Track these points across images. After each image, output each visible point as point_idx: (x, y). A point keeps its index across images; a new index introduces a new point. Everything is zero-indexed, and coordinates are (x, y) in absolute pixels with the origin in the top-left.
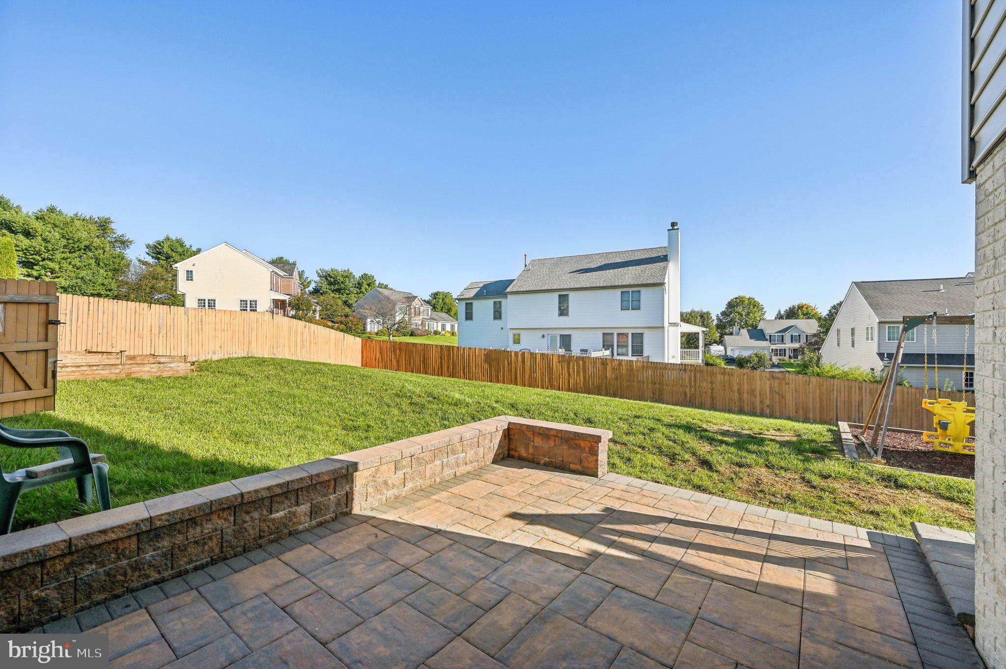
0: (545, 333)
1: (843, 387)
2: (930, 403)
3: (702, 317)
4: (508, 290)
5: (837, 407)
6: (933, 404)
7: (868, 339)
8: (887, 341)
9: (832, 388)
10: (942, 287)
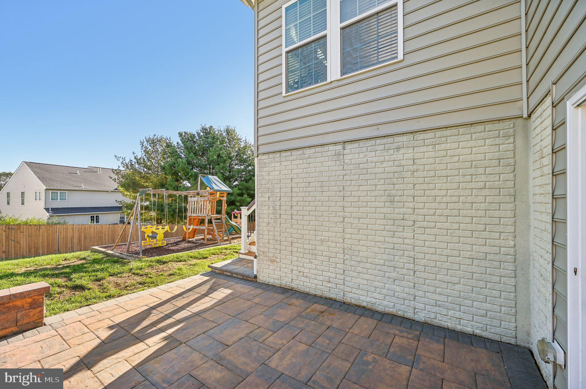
1: (62, 230)
2: (145, 228)
5: (58, 242)
6: (152, 227)
7: (36, 199)
8: (51, 200)
9: (55, 231)
10: (78, 172)
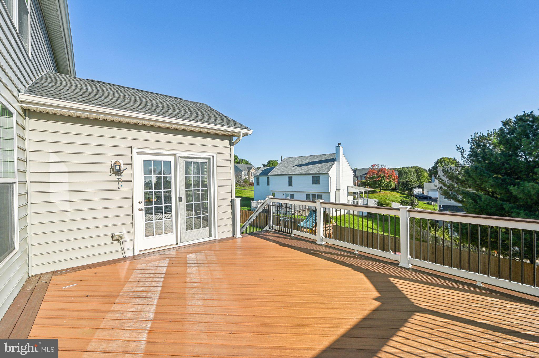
0: (284, 193)
3: (416, 171)
4: (269, 174)
